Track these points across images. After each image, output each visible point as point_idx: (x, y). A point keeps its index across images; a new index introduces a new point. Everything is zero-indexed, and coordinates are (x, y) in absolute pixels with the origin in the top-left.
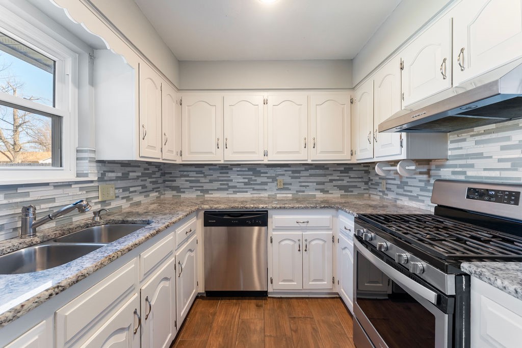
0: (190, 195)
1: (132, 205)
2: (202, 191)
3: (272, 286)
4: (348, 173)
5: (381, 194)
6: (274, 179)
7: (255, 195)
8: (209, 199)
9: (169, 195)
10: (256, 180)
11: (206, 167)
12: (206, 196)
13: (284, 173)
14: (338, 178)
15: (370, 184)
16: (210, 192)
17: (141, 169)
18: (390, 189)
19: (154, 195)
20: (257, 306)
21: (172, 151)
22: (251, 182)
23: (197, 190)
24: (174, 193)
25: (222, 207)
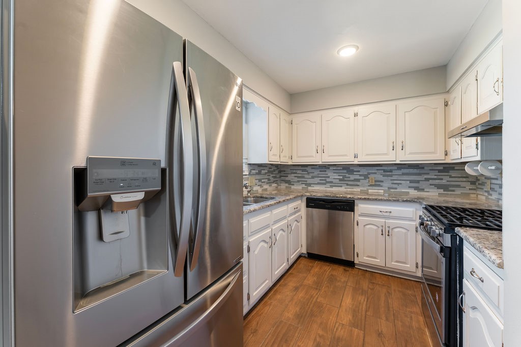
0: (298, 187)
1: (263, 190)
2: (306, 184)
3: (358, 259)
4: (448, 172)
5: (486, 194)
6: (366, 177)
7: (349, 190)
8: (311, 190)
9: (283, 186)
10: (349, 177)
11: (309, 167)
12: (309, 188)
13: (376, 171)
14: (436, 177)
15: (477, 184)
16: (312, 185)
17: (267, 168)
18: (494, 189)
19: (274, 185)
20: (345, 270)
21: (286, 156)
22: (346, 179)
23: (302, 183)
24: (287, 185)
25: (319, 195)
